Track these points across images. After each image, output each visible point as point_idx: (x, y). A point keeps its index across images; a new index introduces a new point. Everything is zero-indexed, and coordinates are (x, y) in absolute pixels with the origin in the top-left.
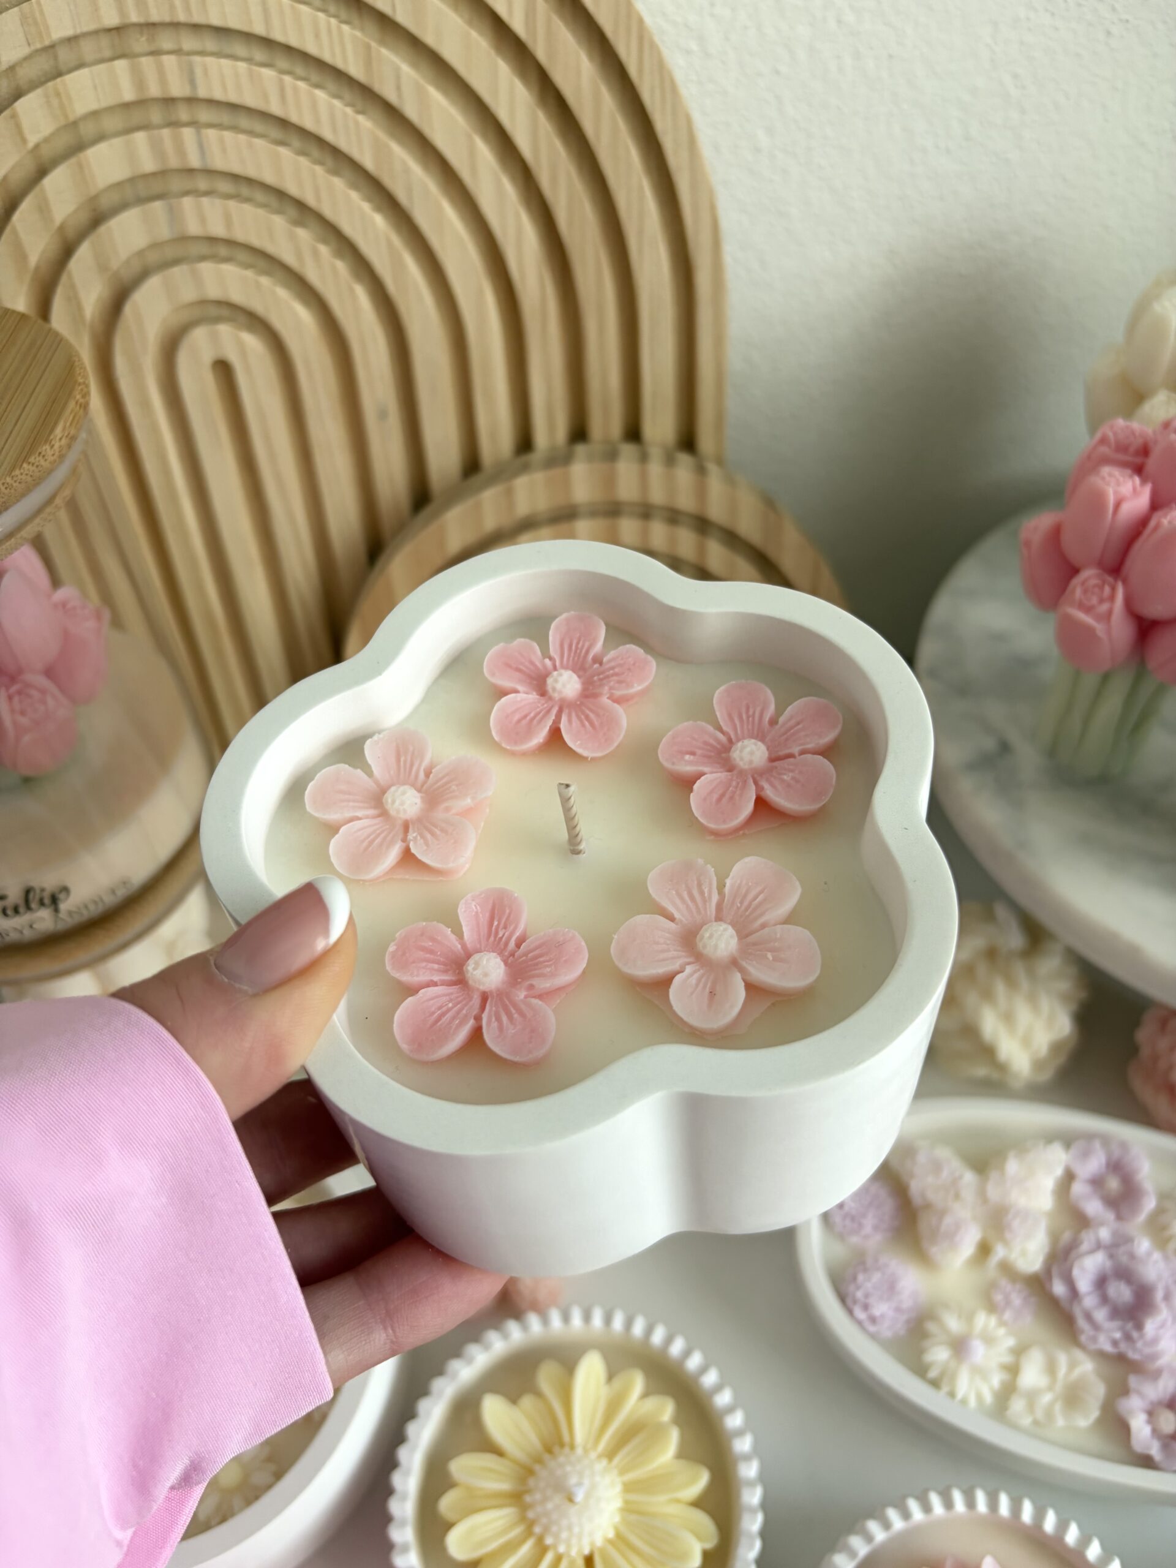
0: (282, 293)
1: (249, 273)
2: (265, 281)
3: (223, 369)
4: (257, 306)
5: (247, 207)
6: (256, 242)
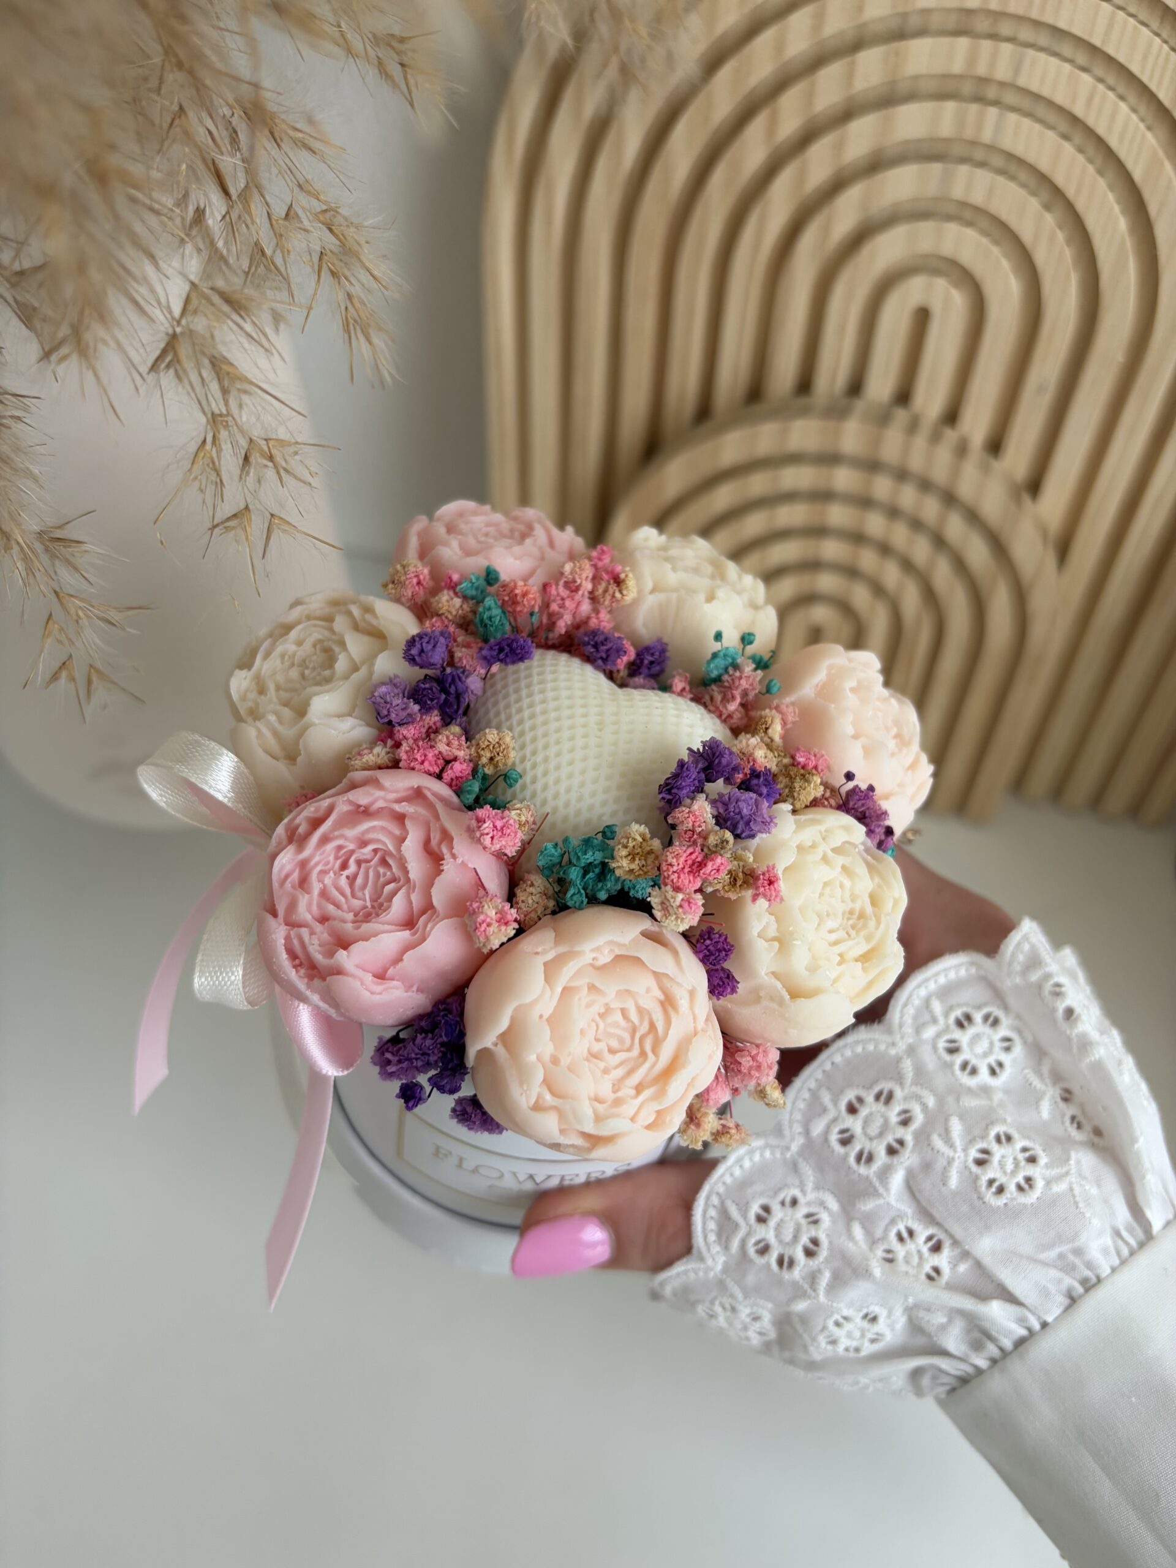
0: (1005, 264)
1: (984, 241)
2: (996, 250)
3: (922, 317)
4: (979, 269)
5: (1012, 186)
6: (1004, 216)
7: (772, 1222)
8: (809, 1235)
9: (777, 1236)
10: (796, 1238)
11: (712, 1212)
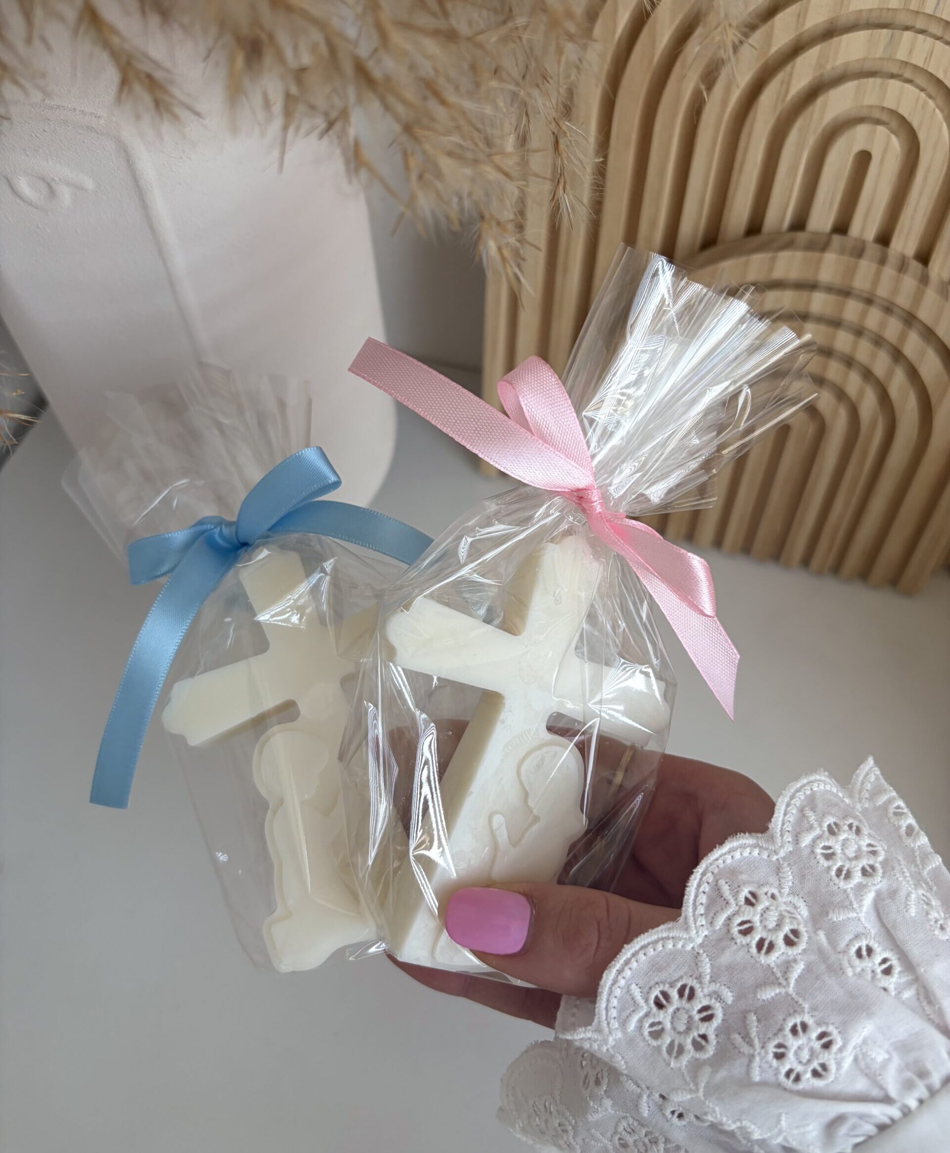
7: (760, 908)
8: (792, 927)
9: (761, 921)
10: (779, 926)
11: (705, 887)
